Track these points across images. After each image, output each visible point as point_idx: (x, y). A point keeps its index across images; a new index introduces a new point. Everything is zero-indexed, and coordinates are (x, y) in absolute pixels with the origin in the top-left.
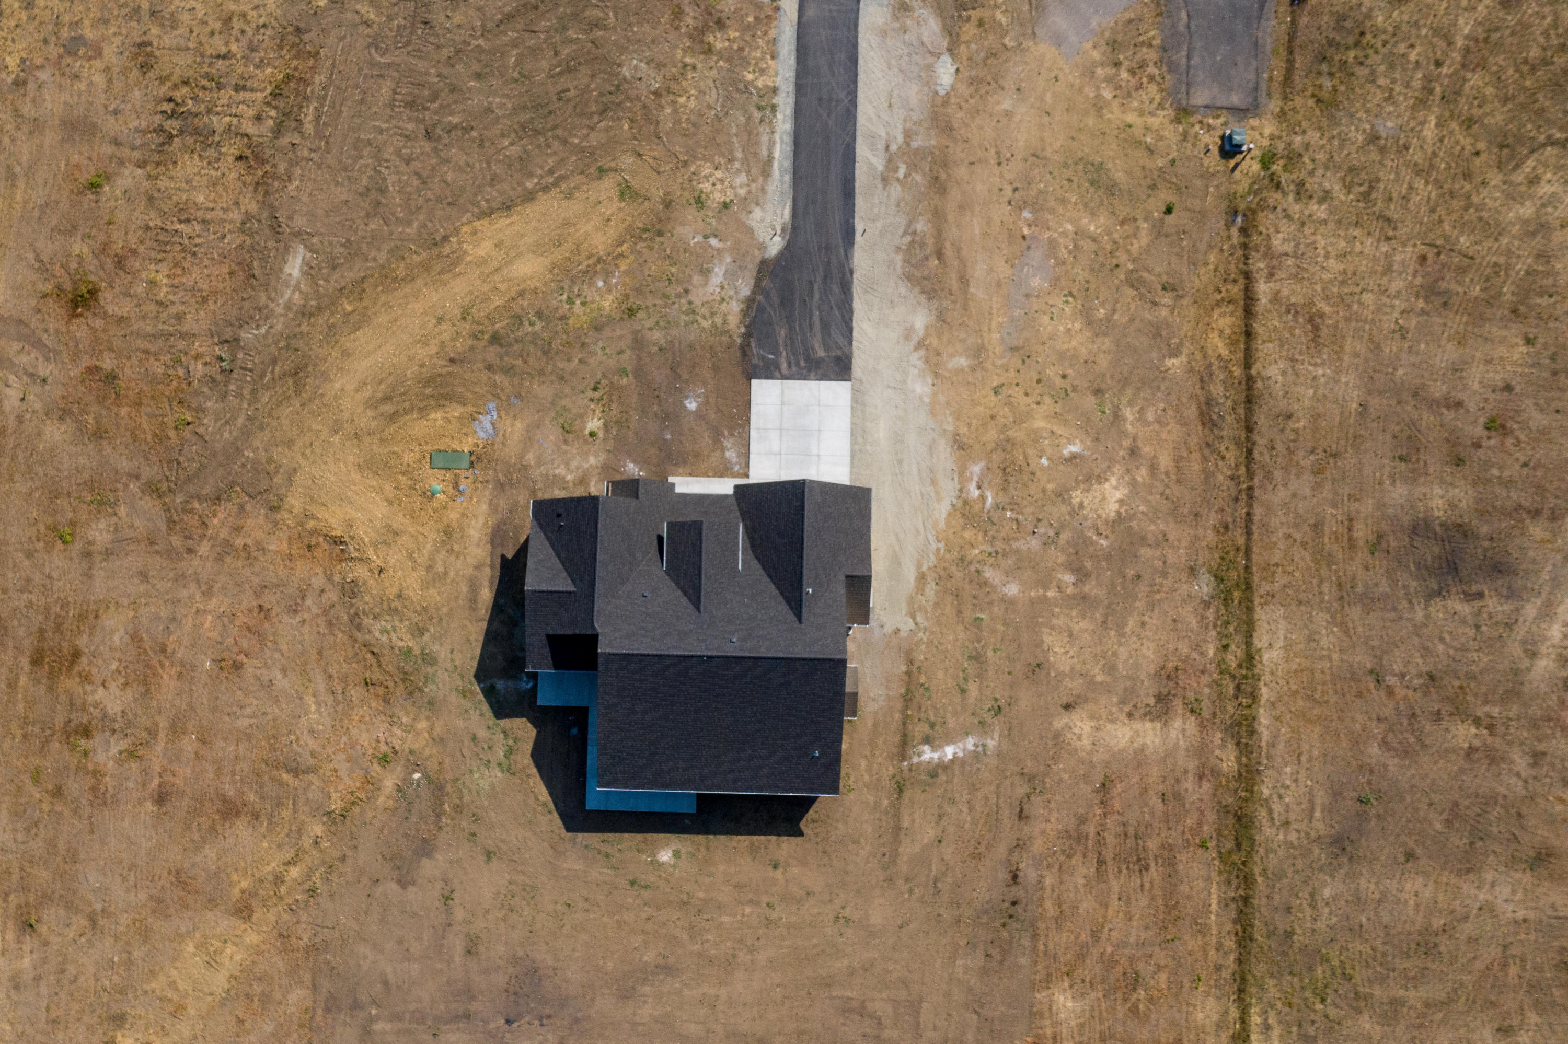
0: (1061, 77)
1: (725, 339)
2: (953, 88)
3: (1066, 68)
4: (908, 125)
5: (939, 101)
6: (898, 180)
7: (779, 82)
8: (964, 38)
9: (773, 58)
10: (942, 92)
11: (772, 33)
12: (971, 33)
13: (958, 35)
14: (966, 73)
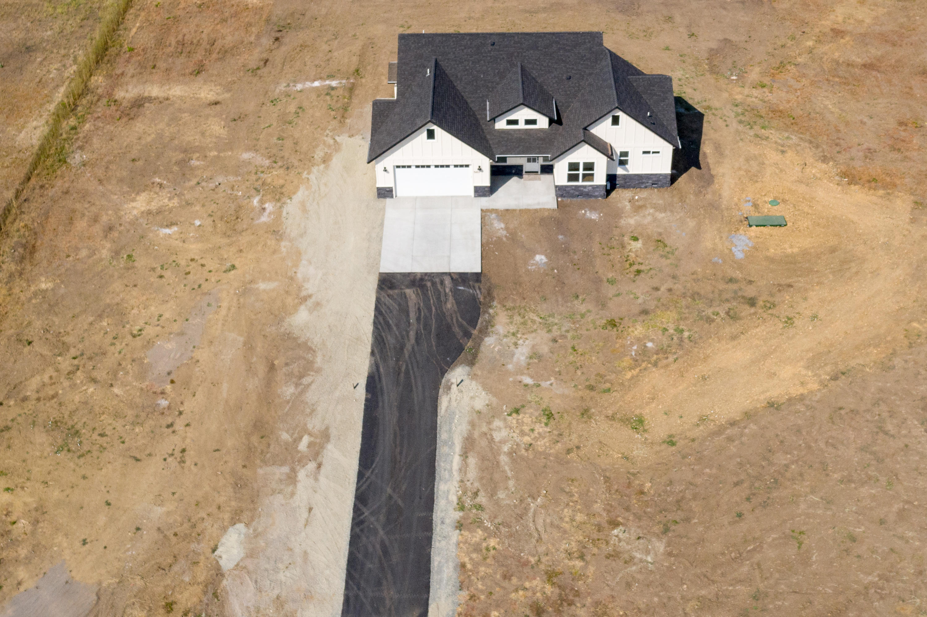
0: (78, 544)
1: (510, 304)
2: (224, 529)
3: (67, 554)
4: (290, 489)
5: (246, 516)
6: (310, 434)
7: (455, 536)
8: (198, 589)
9: (463, 566)
10: (240, 526)
11: (464, 595)
12: (186, 594)
13: (205, 593)
14: (204, 547)
